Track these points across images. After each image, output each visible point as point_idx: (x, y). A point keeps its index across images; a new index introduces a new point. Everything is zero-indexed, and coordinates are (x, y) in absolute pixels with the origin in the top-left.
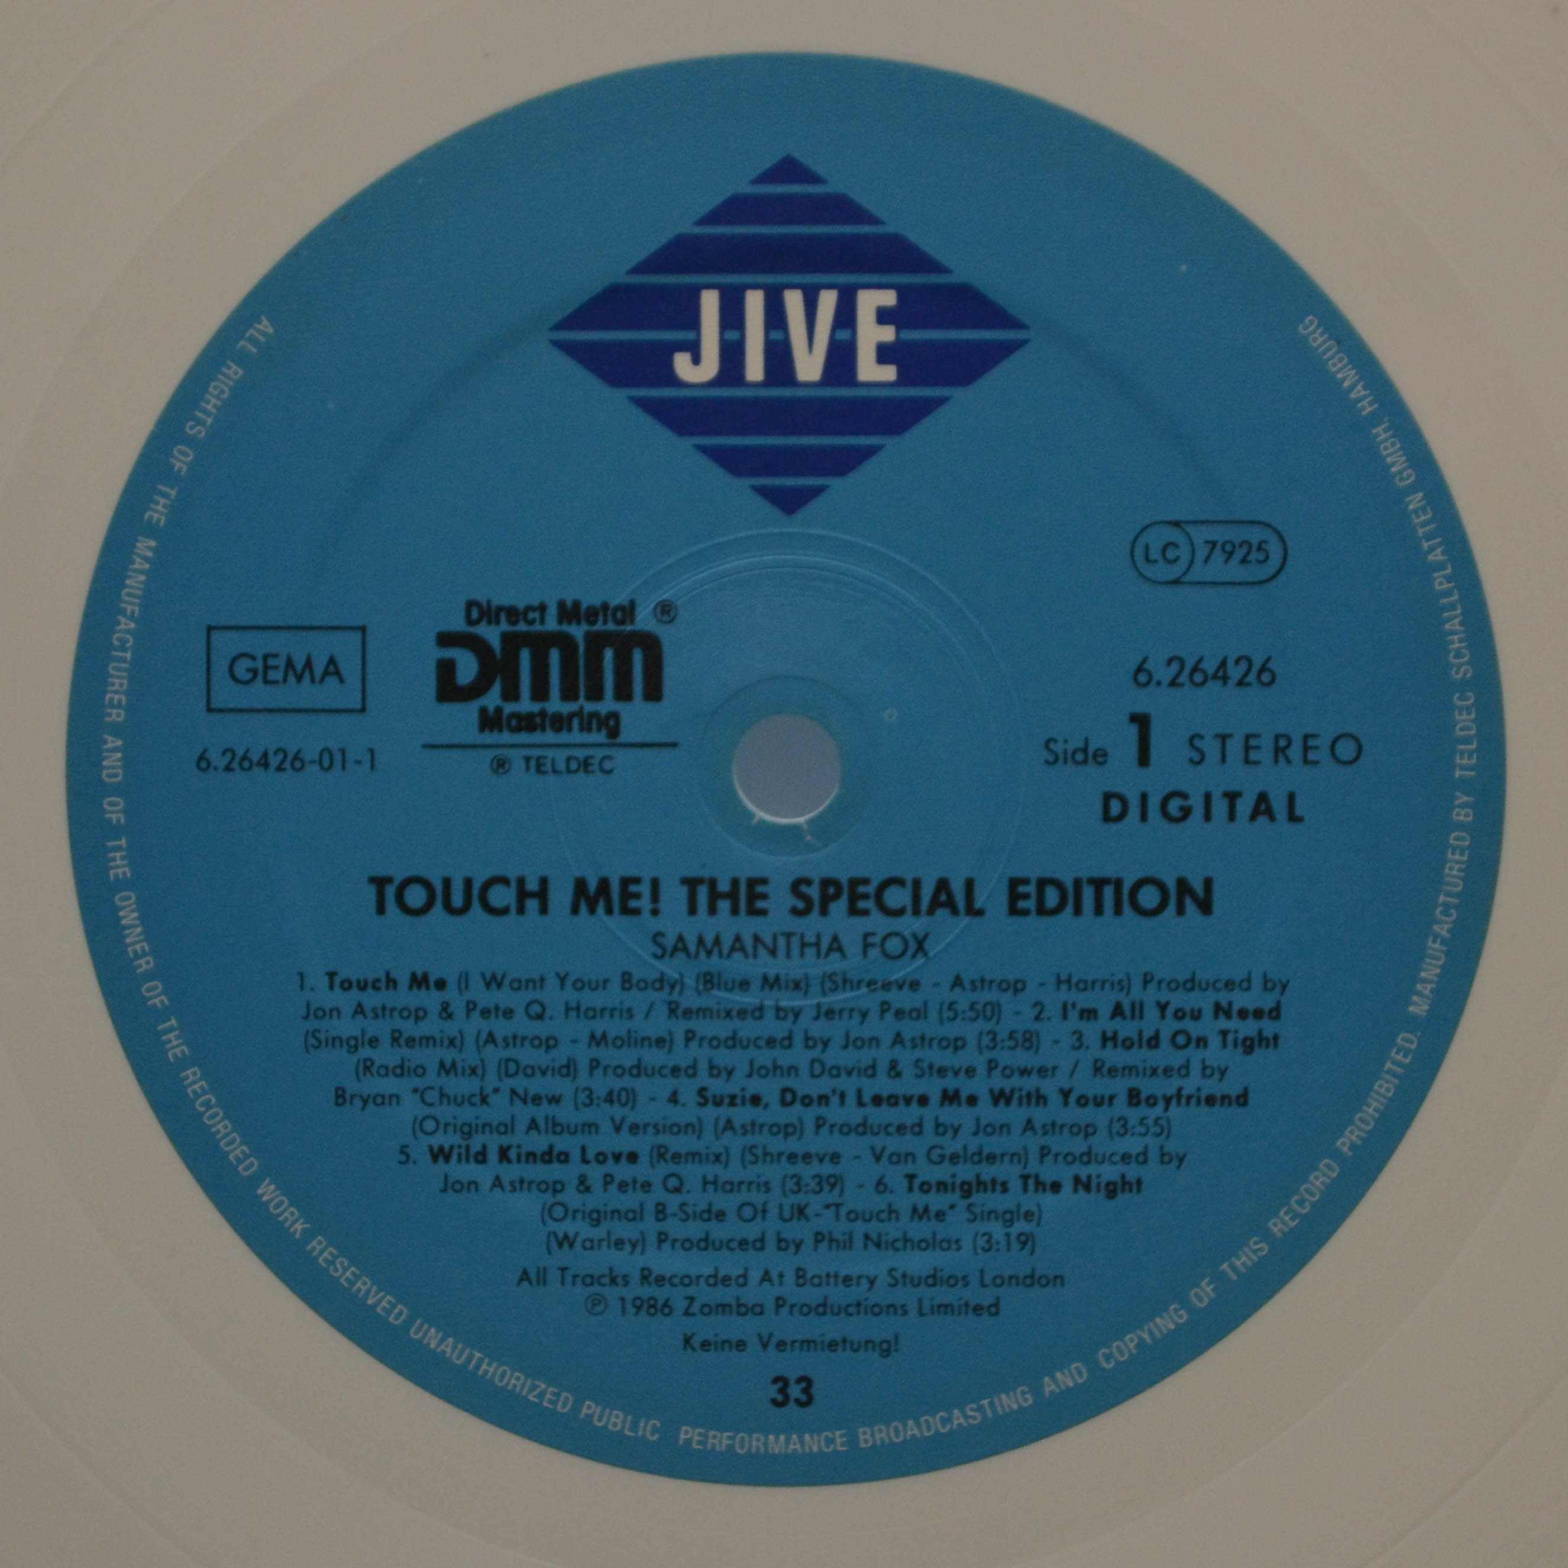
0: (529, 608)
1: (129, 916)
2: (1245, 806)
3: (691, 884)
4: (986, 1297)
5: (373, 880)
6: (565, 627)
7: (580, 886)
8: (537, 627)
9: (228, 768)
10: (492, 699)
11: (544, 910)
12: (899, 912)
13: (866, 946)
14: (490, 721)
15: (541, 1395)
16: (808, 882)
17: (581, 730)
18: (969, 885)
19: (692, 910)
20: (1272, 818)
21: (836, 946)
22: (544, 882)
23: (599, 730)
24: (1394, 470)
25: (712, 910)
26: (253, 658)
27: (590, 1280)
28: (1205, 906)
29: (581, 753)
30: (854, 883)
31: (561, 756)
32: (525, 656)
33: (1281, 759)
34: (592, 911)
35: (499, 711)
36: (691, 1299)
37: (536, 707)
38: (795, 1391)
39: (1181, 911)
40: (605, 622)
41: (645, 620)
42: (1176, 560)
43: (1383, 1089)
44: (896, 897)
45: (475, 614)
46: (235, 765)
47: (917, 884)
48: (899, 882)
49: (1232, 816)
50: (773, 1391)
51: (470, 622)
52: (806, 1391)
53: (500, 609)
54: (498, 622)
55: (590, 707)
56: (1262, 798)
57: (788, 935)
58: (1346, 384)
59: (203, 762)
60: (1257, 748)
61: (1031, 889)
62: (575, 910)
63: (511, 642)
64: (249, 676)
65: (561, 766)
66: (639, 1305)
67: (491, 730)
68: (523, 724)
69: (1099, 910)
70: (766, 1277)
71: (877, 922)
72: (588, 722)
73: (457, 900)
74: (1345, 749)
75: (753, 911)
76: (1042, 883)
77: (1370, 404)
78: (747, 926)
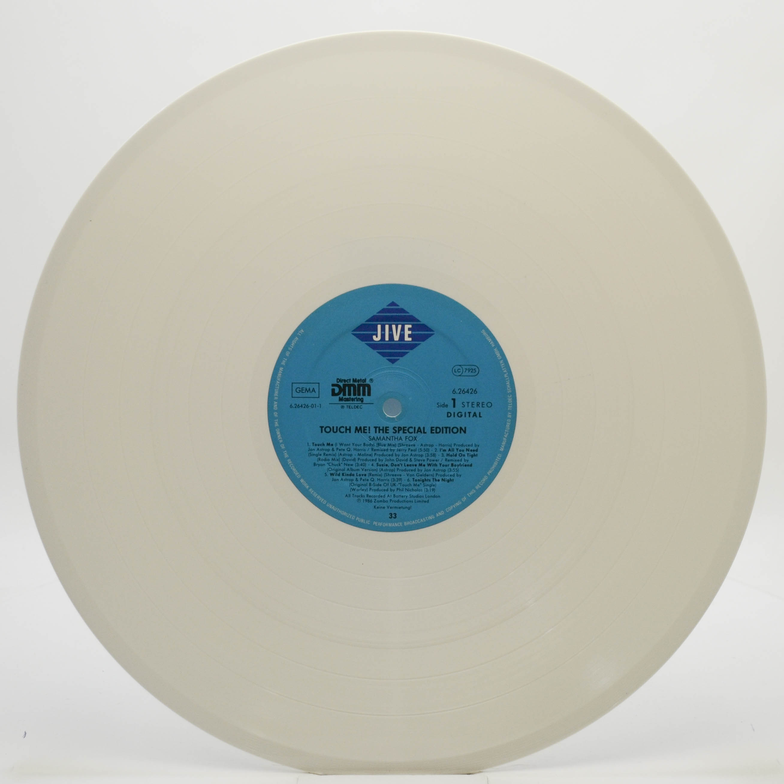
0: (348, 380)
1: (278, 433)
2: (472, 415)
3: (376, 428)
4: (426, 500)
5: (320, 427)
6: (354, 383)
7: (356, 428)
8: (349, 383)
9: (295, 407)
10: (341, 395)
11: (350, 432)
12: (412, 433)
13: (406, 439)
14: (341, 399)
15: (349, 516)
16: (396, 427)
17: (357, 401)
18: (424, 428)
19: (376, 432)
20: (476, 417)
21: (401, 439)
22: (350, 427)
23: (360, 401)
24: (498, 356)
25: (379, 432)
26: (300, 388)
27: (358, 496)
28: (465, 432)
29: (356, 405)
30: (404, 428)
31: (353, 405)
32: (347, 388)
33: (478, 406)
34: (358, 432)
35: (342, 398)
36: (376, 500)
37: (349, 397)
38: (393, 516)
39: (460, 432)
40: (361, 382)
41: (368, 382)
42: (460, 372)
43: (496, 464)
44: (411, 430)
45: (338, 381)
46: (297, 407)
47: (415, 428)
48: (412, 427)
49: (469, 416)
50: (389, 516)
51: (337, 382)
52: (395, 516)
53: (343, 380)
54: (342, 382)
55: (358, 397)
56: (475, 413)
57: (392, 437)
58: (490, 341)
59: (291, 406)
60: (474, 404)
61: (435, 429)
62: (355, 432)
63: (345, 386)
64: (299, 391)
65: (353, 407)
66: (366, 500)
67: (341, 401)
68: (347, 400)
69: (446, 432)
70: (388, 496)
71: (408, 434)
72: (358, 400)
73: (335, 430)
74: (489, 405)
75: (386, 432)
76: (437, 428)
77: (494, 345)
78: (386, 435)
